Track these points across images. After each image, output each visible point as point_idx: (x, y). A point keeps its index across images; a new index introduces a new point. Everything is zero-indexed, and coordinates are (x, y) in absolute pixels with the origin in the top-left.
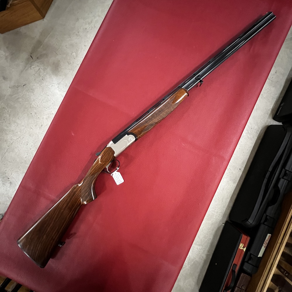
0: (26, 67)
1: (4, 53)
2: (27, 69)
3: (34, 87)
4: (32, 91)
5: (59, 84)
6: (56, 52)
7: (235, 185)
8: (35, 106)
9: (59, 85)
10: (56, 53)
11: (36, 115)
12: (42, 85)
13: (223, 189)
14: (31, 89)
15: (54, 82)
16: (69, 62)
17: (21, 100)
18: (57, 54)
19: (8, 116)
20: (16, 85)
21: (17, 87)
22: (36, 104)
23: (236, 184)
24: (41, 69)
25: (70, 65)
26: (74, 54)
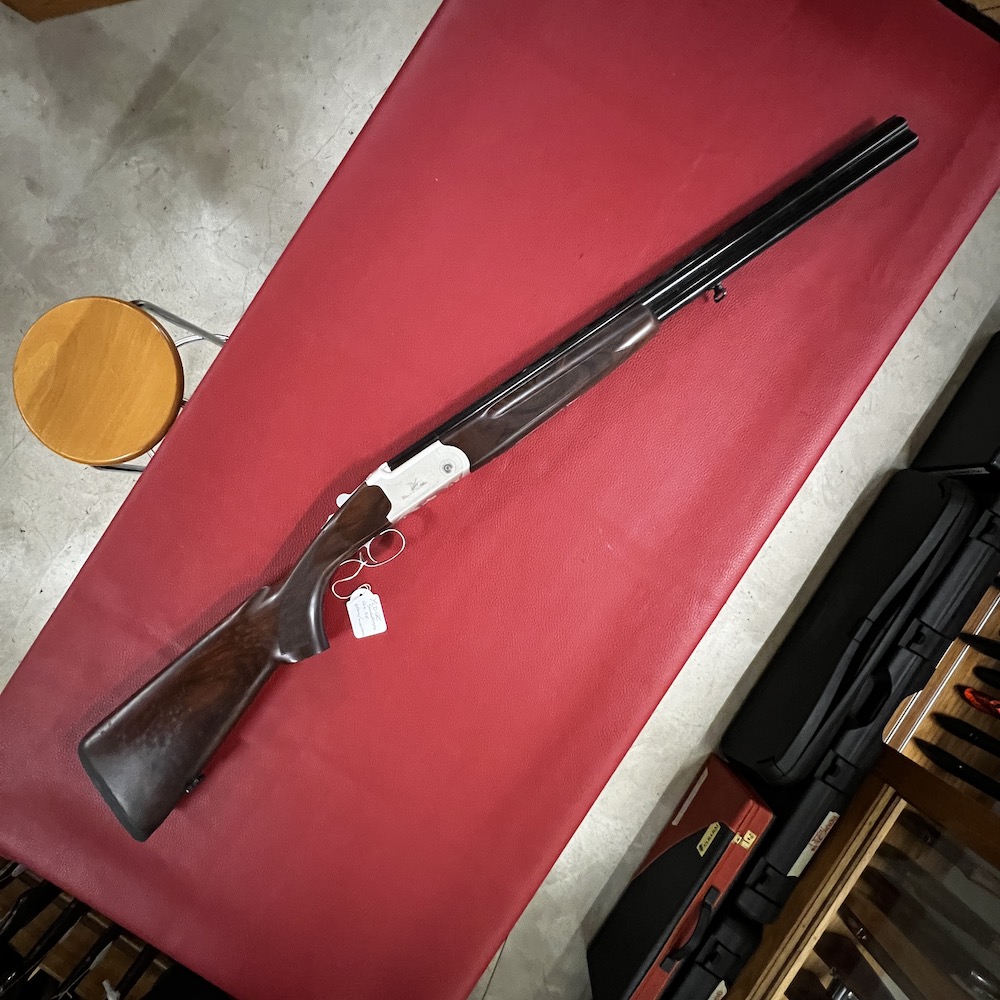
5: (220, 232)
9: (219, 236)
10: (221, 122)
15: (204, 225)
16: (263, 161)
18: (225, 127)
26: (283, 134)
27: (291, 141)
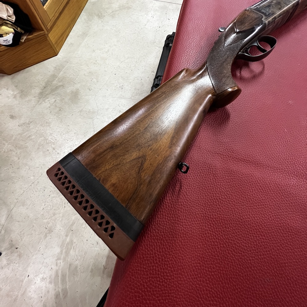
0: (39, 102)
1: (12, 93)
2: (40, 104)
3: (50, 120)
4: (47, 124)
6: (74, 82)
8: (52, 141)
11: (54, 151)
12: (60, 116)
14: (46, 123)
17: (33, 137)
19: (16, 159)
20: (27, 121)
21: (29, 124)
22: (53, 138)
24: (57, 101)
25: (91, 91)
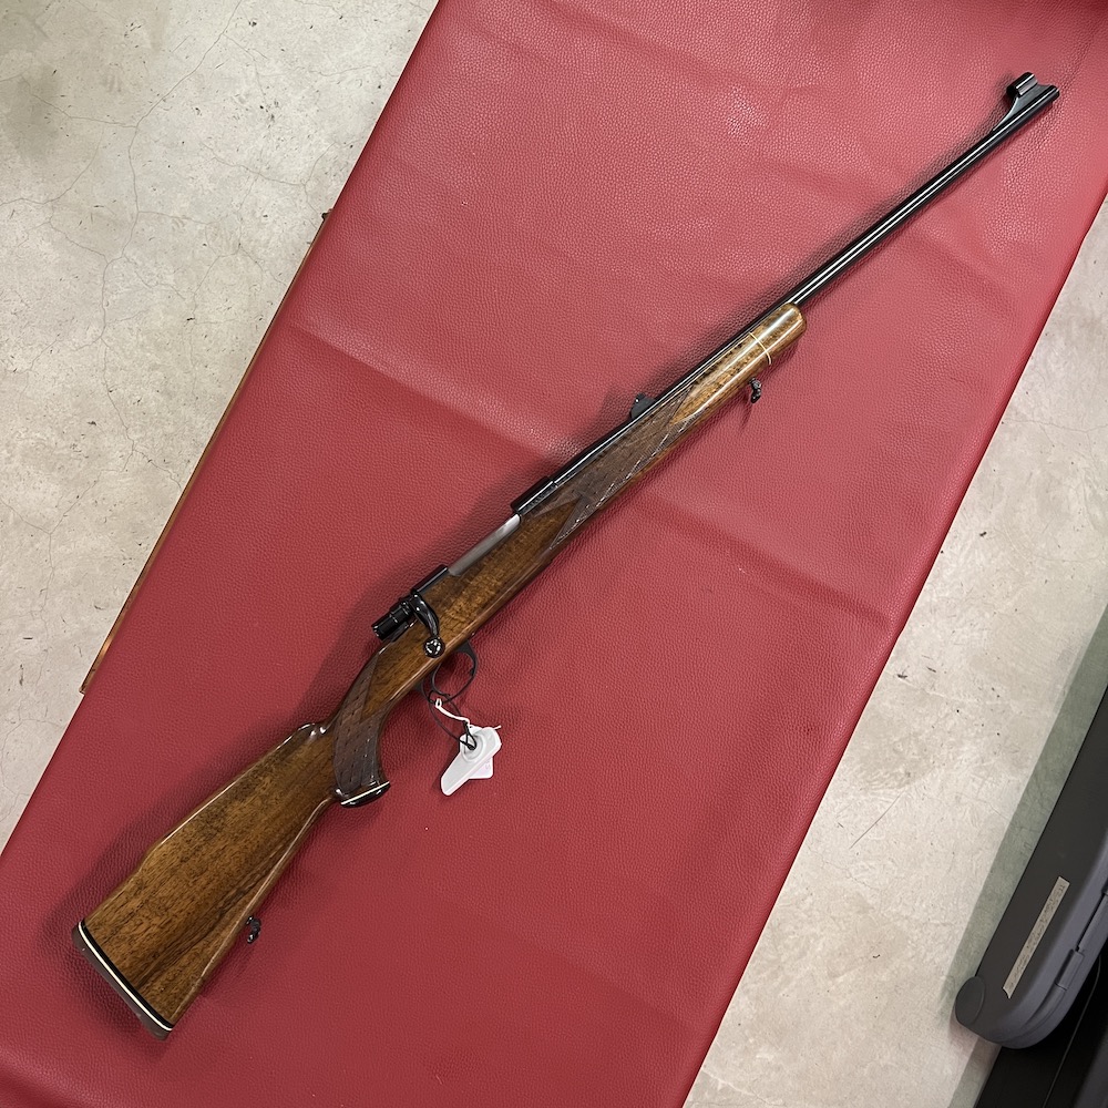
5: (54, 203)
7: (1022, 778)
9: (53, 208)
10: (38, 28)
13: (958, 799)
15: (25, 193)
16: (113, 83)
18: (45, 35)
23: (1030, 772)
26: (143, 35)
27: (157, 47)
